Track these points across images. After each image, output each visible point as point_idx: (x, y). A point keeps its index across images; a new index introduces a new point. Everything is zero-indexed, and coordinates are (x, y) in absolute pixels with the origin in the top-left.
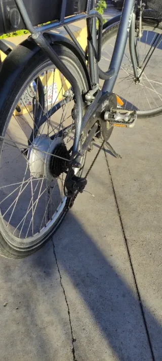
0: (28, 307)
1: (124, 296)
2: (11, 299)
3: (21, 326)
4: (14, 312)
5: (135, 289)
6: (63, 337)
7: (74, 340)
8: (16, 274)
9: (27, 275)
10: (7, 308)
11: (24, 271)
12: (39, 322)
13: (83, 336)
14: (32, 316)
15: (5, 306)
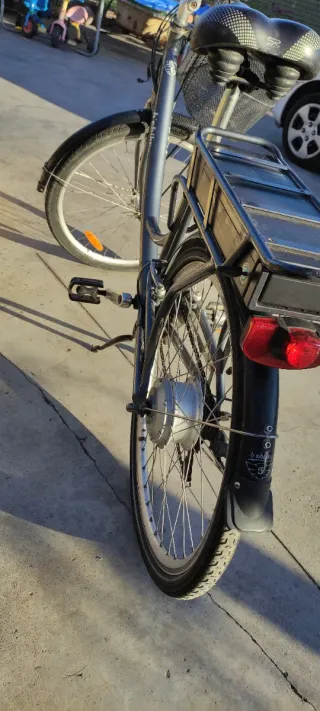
0: (201, 662)
1: (296, 586)
2: (169, 663)
3: (212, 694)
4: (187, 677)
5: (303, 573)
6: (272, 679)
7: (285, 675)
8: (144, 619)
9: (161, 612)
10: (174, 677)
11: (153, 608)
12: (229, 675)
13: (291, 663)
14: (215, 671)
15: (168, 676)
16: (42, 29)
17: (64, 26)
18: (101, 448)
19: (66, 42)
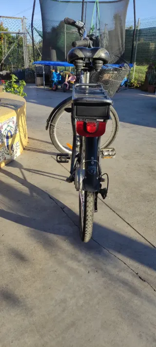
0: (102, 269)
2: (89, 269)
3: (105, 278)
4: (96, 273)
7: (137, 274)
14: (107, 272)
15: (89, 272)
16: (59, 87)
17: (67, 84)
18: (70, 210)
19: (69, 89)
